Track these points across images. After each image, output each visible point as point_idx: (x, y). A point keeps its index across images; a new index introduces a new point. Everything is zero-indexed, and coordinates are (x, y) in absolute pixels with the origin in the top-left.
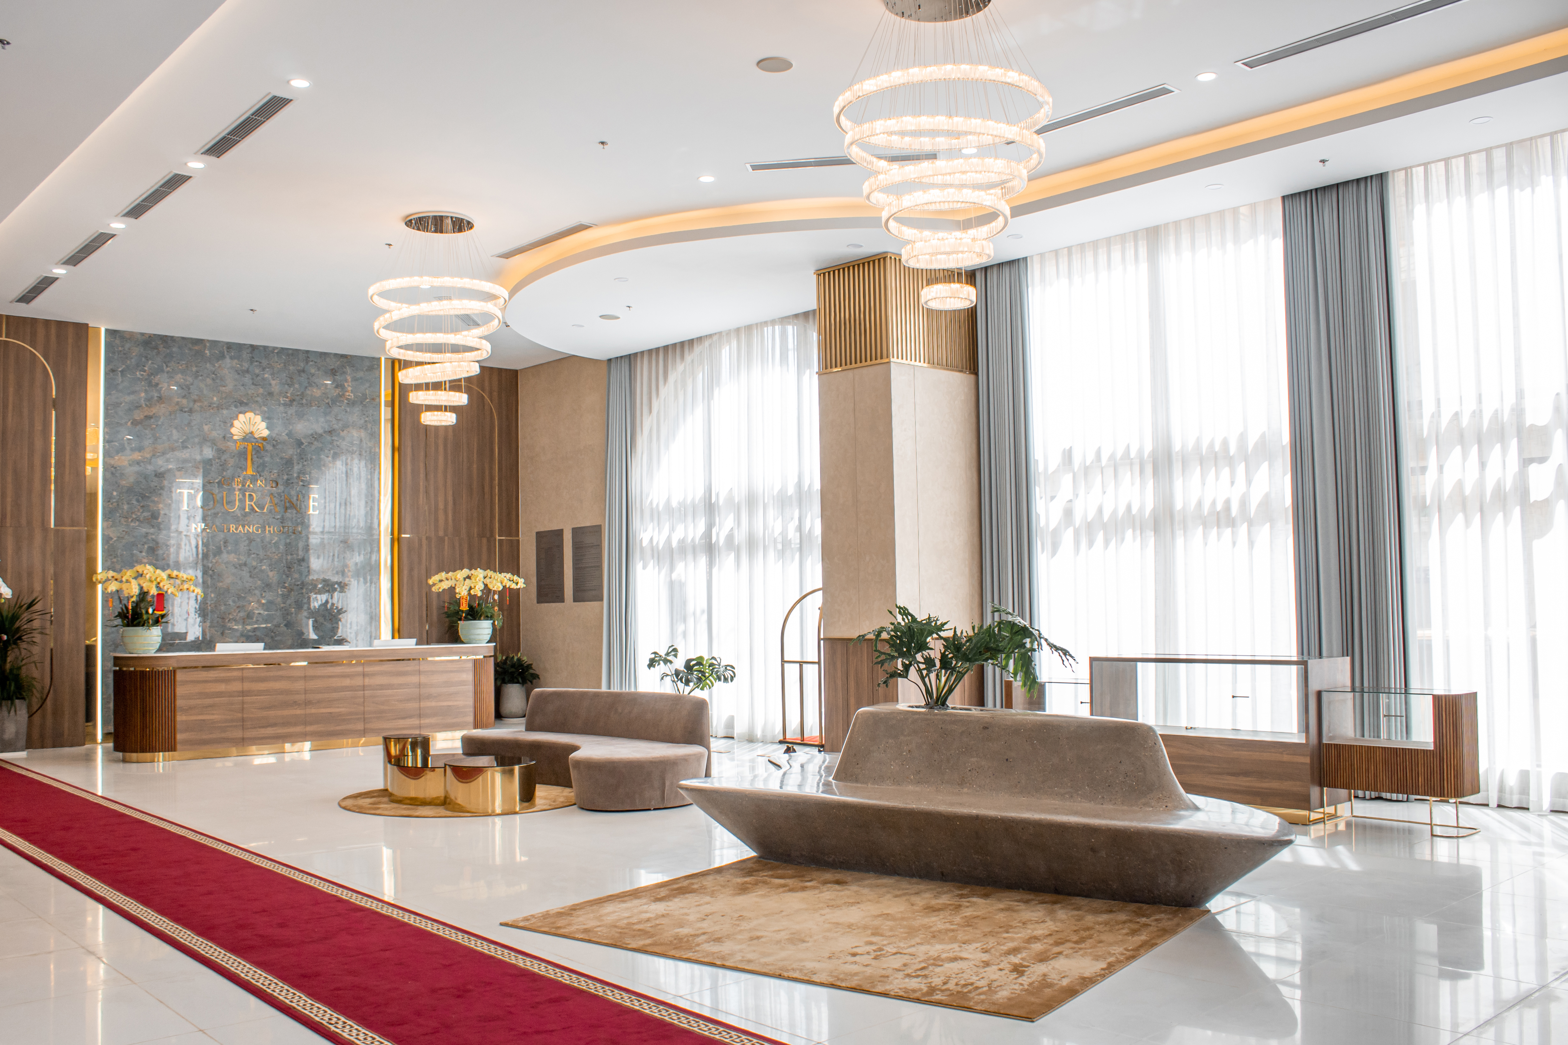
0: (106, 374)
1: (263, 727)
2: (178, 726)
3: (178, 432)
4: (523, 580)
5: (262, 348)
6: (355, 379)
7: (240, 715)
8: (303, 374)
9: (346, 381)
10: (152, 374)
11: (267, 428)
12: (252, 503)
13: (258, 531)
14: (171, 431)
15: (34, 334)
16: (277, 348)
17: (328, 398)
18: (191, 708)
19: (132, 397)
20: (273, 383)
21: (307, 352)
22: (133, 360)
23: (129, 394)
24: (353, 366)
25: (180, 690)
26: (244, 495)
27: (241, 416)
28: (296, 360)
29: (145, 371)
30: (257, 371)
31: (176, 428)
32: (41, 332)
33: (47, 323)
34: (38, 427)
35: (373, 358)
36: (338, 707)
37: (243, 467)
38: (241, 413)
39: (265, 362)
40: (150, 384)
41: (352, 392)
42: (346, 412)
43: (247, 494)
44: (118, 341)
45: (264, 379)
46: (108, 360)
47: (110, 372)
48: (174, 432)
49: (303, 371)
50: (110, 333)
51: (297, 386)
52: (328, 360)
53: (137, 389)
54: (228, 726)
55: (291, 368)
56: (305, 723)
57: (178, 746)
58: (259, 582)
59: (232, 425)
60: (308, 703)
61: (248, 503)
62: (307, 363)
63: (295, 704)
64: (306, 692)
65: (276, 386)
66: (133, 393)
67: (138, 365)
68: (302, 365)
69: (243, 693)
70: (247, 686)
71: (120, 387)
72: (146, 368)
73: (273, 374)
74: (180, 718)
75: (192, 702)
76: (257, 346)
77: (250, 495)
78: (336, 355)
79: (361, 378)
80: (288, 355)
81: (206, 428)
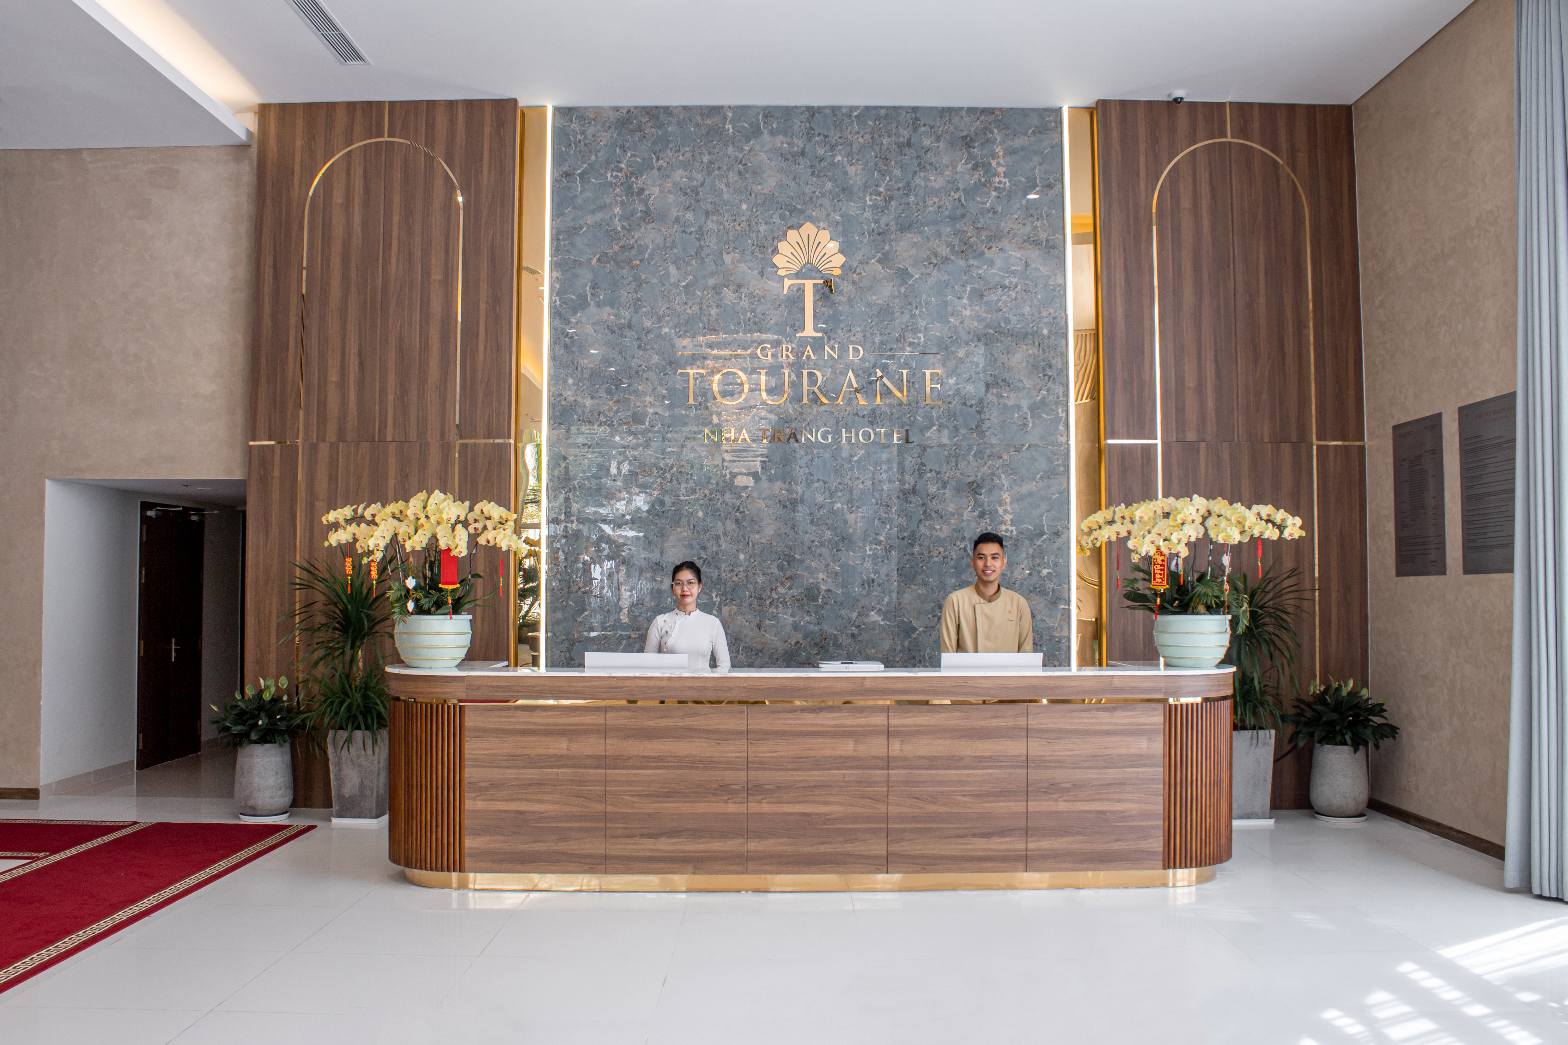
0: (555, 181)
1: (650, 836)
2: (467, 822)
3: (678, 268)
4: (1298, 521)
5: (828, 111)
6: (1011, 152)
7: (600, 807)
8: (907, 151)
9: (994, 156)
10: (632, 174)
11: (841, 251)
12: (816, 389)
13: (826, 439)
14: (666, 269)
15: (431, 126)
16: (856, 108)
17: (958, 189)
18: (495, 785)
19: (599, 216)
20: (851, 170)
21: (915, 109)
22: (600, 154)
23: (593, 212)
24: (1007, 128)
25: (473, 748)
26: (800, 376)
27: (792, 235)
28: (893, 126)
29: (620, 170)
30: (821, 152)
31: (674, 262)
32: (441, 119)
33: (451, 105)
34: (437, 275)
35: (1046, 110)
36: (826, 803)
37: (798, 324)
38: (790, 228)
39: (834, 136)
40: (629, 190)
41: (1006, 175)
42: (995, 213)
43: (805, 372)
44: (575, 126)
45: (833, 165)
46: (559, 158)
47: (563, 178)
48: (672, 269)
49: (909, 144)
50: (564, 112)
51: (897, 172)
52: (956, 120)
53: (608, 201)
54: (571, 829)
55: (885, 141)
56: (748, 834)
57: (468, 862)
58: (829, 534)
59: (775, 251)
60: (754, 790)
61: (806, 387)
62: (915, 130)
63: (724, 790)
64: (748, 765)
65: (855, 173)
66: (601, 208)
67: (608, 162)
68: (905, 133)
69: (604, 761)
70: (614, 746)
71: (579, 201)
72: (623, 166)
73: (850, 154)
74: (472, 804)
75: (495, 774)
76: (819, 108)
77: (811, 375)
78: (971, 110)
79: (1023, 148)
80: (878, 118)
81: (728, 259)
